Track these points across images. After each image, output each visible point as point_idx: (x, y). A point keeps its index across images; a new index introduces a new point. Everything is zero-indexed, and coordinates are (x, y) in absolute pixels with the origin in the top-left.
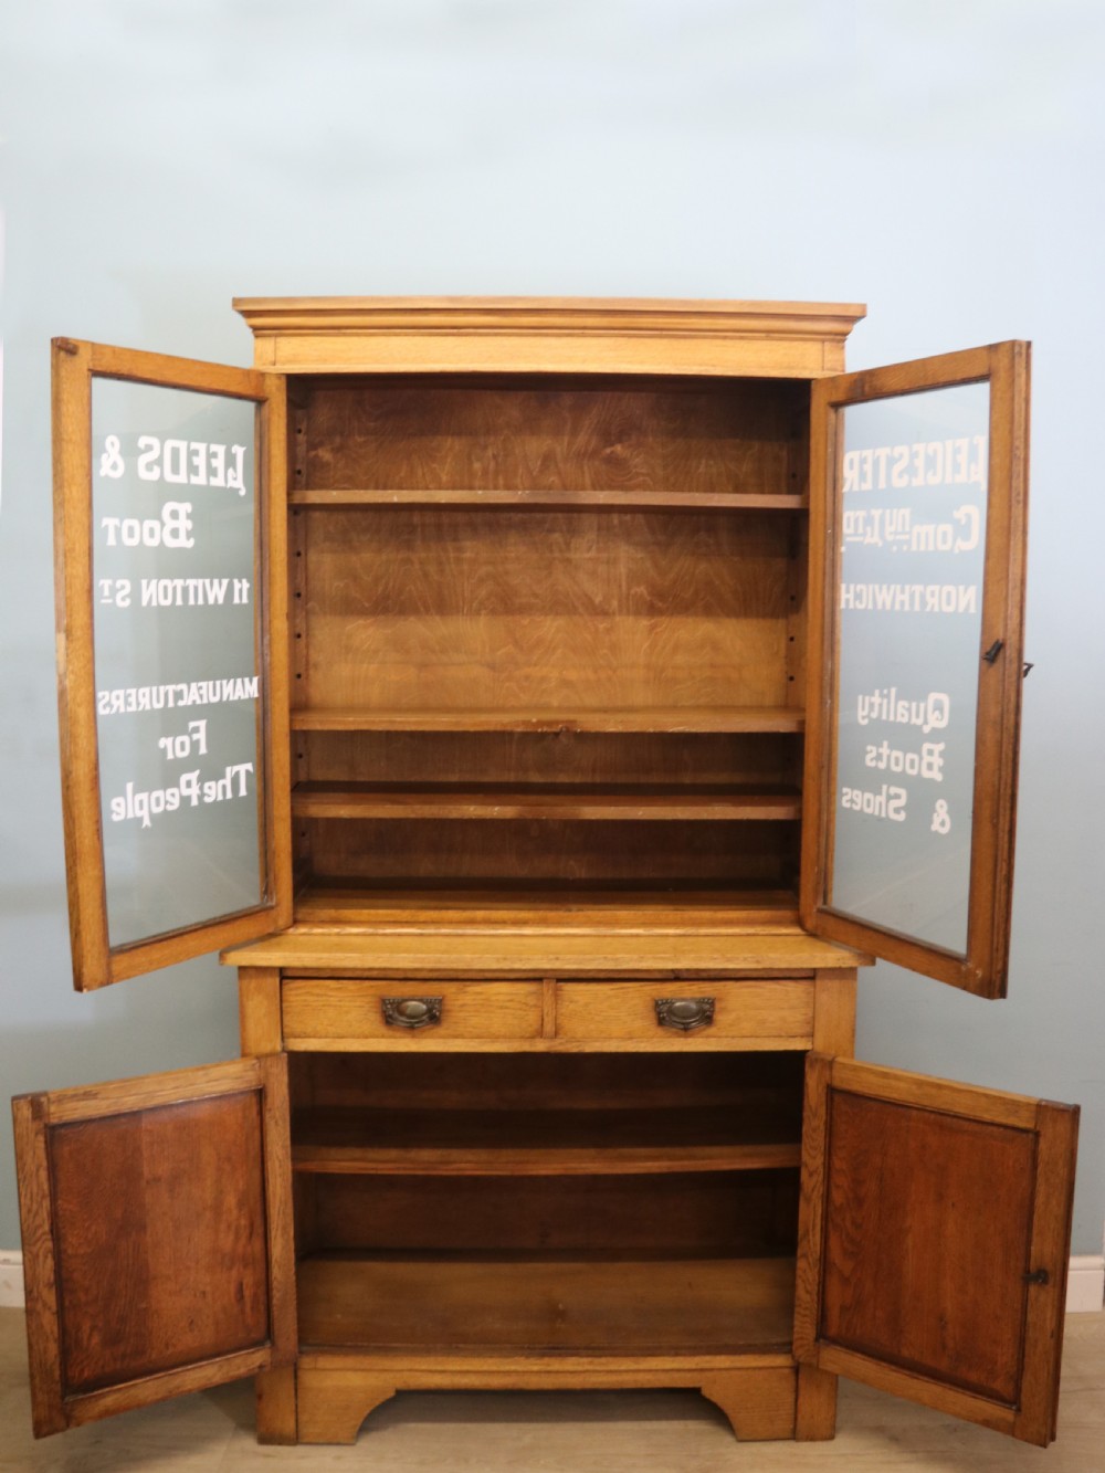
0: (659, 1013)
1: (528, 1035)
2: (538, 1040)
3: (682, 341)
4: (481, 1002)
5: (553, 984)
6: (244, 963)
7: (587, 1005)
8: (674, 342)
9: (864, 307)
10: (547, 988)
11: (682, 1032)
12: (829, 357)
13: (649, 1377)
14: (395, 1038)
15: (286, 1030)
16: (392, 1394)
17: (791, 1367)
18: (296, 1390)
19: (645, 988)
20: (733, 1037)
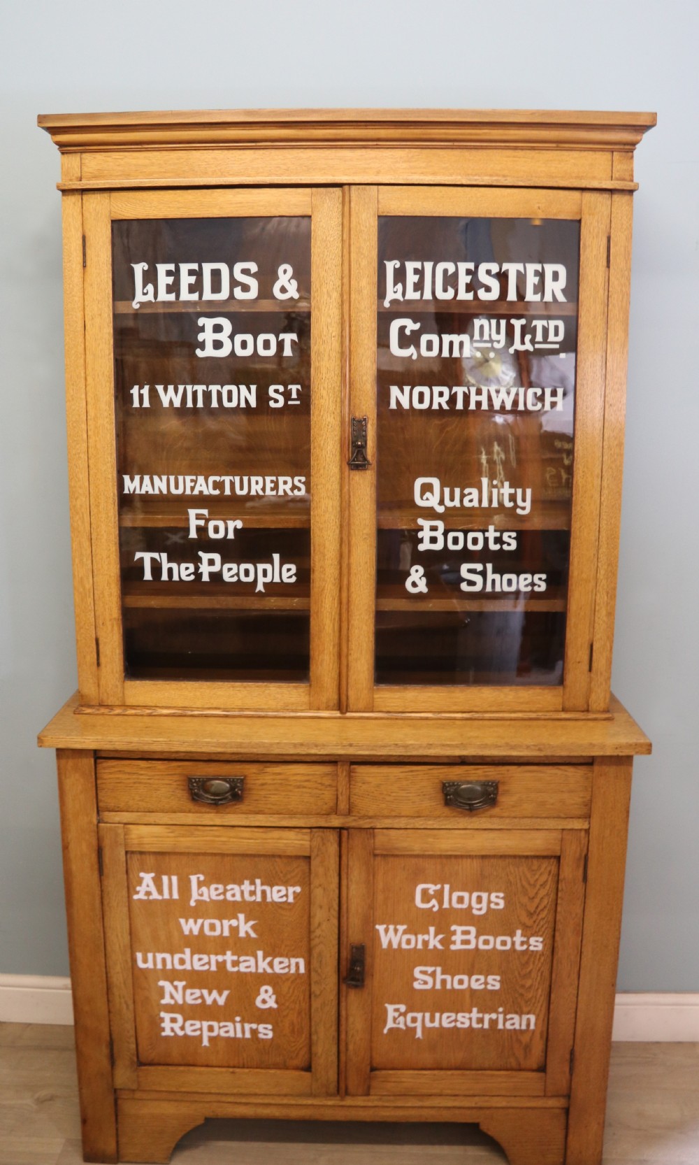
0: (446, 795)
1: (324, 812)
2: (333, 816)
3: (474, 152)
4: (279, 782)
5: (346, 767)
6: (61, 746)
7: (378, 786)
8: (466, 153)
9: (654, 115)
10: (342, 771)
11: (467, 812)
12: (617, 166)
13: (433, 1112)
14: (200, 813)
15: (101, 804)
16: (201, 1122)
17: (563, 1108)
18: (117, 1116)
19: (435, 771)
20: (515, 817)
